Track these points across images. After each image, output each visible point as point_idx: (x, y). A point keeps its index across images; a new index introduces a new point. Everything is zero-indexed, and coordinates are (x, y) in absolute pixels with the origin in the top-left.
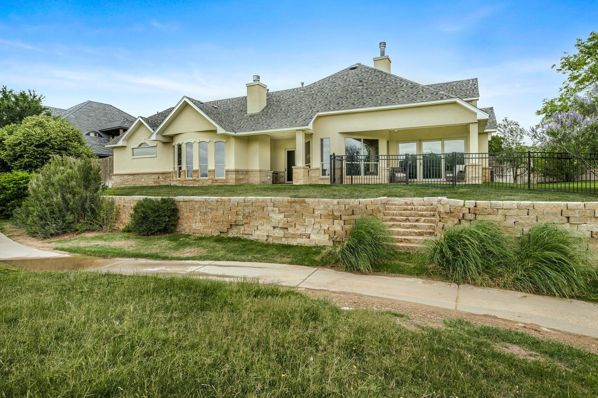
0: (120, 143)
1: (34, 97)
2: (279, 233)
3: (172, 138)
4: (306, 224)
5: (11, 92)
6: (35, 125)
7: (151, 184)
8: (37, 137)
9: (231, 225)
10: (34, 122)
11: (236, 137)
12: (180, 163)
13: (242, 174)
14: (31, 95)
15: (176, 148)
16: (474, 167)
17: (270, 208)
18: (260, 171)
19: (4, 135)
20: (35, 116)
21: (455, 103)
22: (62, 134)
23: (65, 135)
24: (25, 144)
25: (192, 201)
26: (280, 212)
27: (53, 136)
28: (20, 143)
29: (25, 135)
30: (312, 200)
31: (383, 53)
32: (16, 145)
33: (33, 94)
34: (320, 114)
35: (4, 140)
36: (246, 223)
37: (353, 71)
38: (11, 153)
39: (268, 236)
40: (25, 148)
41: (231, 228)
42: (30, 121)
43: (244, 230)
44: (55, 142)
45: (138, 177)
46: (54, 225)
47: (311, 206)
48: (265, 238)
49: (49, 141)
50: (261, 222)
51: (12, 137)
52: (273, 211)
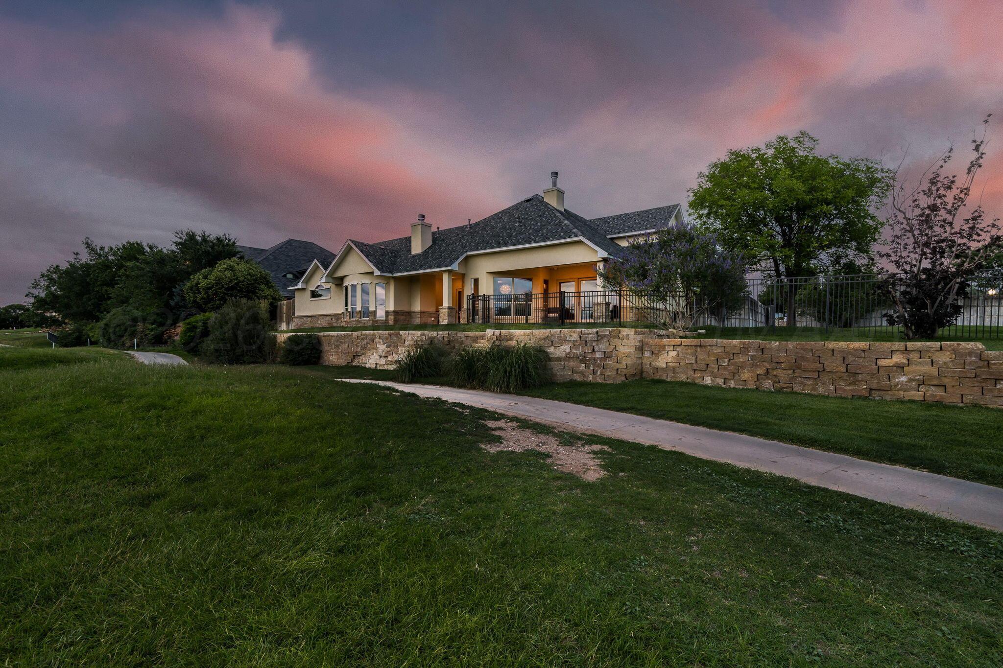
0: (300, 286)
1: (229, 240)
2: (383, 361)
3: (342, 279)
4: (400, 352)
5: (209, 236)
6: (226, 268)
7: (326, 325)
8: (226, 281)
9: (354, 356)
10: (225, 266)
11: (395, 278)
12: (346, 305)
13: (403, 315)
14: (226, 238)
15: (344, 288)
16: (599, 306)
17: (377, 340)
18: (421, 312)
19: (200, 279)
20: (227, 261)
21: (580, 242)
22: (249, 277)
23: (252, 278)
24: (217, 287)
25: (329, 336)
26: (384, 343)
27: (241, 279)
28: (212, 287)
29: (217, 279)
30: (404, 332)
31: (555, 184)
32: (209, 288)
33: (228, 238)
34: (469, 253)
35: (200, 284)
36: (363, 354)
37: (529, 203)
38: (205, 296)
39: (377, 364)
40: (216, 292)
41: (354, 358)
42: (222, 265)
43: (362, 359)
44: (243, 285)
45: (315, 318)
46: (226, 357)
47: (403, 338)
48: (374, 366)
49: (237, 284)
50: (372, 352)
51: (205, 281)
52: (379, 342)
